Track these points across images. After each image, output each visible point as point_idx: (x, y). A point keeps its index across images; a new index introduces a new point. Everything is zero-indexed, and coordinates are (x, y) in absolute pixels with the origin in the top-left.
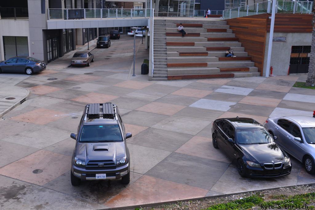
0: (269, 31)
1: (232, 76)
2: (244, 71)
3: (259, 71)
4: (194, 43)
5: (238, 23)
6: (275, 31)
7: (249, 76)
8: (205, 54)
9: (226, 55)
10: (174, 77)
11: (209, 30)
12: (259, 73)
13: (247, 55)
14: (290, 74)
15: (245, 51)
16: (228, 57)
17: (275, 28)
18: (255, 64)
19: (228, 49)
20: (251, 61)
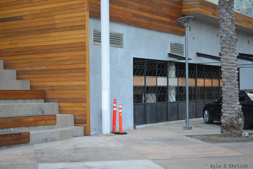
2: (46, 124)
14: (137, 127)
18: (59, 107)
20: (46, 100)
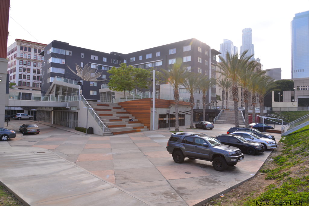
0: (152, 107)
1: (140, 131)
2: (143, 128)
3: (148, 128)
4: (112, 114)
5: (128, 104)
6: (155, 107)
7: (146, 131)
8: (121, 120)
9: (130, 120)
10: (116, 133)
11: (114, 108)
12: (148, 129)
13: (137, 121)
15: (135, 118)
16: (131, 121)
17: (155, 105)
18: (144, 125)
19: (128, 117)
20: (141, 123)
